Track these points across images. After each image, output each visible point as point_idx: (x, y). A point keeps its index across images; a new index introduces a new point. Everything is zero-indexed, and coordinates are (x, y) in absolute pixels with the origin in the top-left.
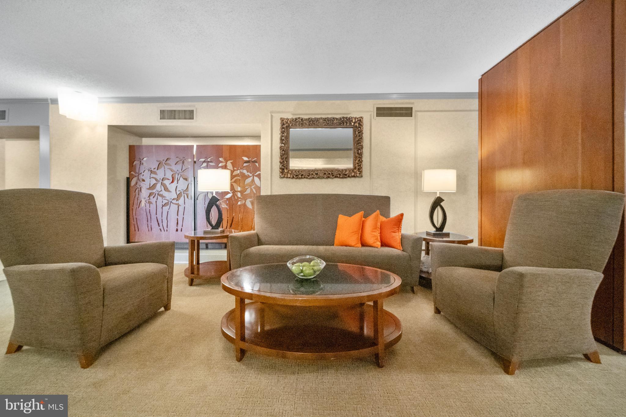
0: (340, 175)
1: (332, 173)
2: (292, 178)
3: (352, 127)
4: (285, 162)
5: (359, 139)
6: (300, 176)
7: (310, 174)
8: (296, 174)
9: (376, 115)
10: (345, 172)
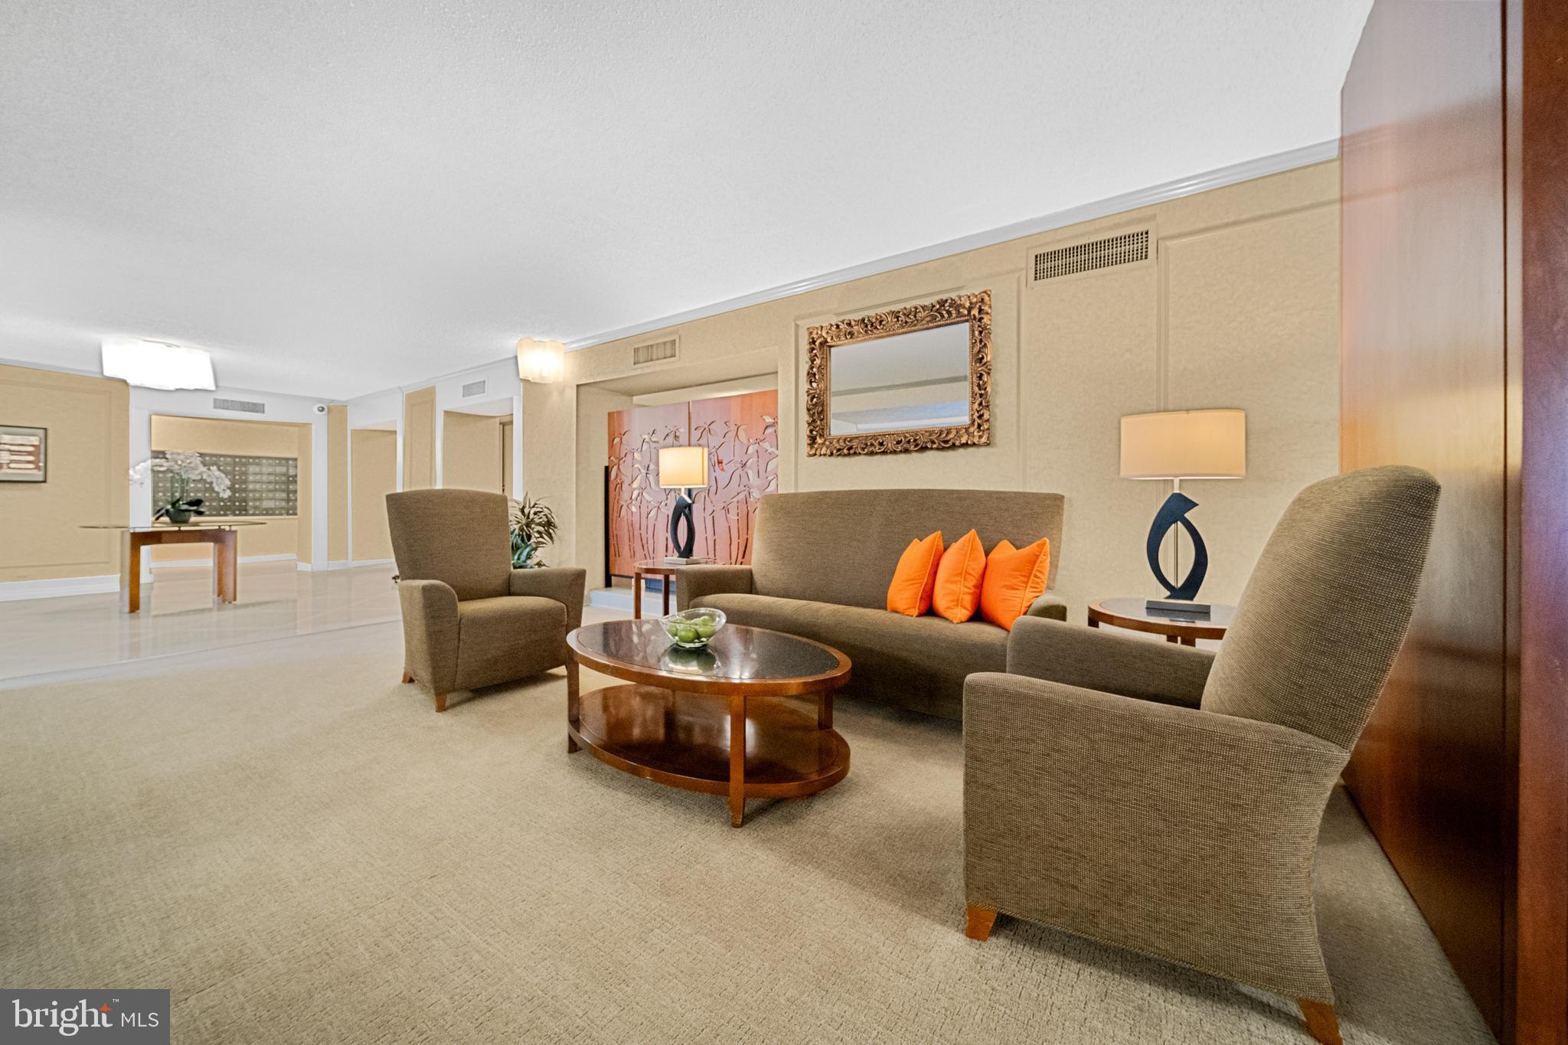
0: (933, 442)
1: (915, 440)
2: (829, 456)
3: (967, 321)
4: (819, 422)
5: (980, 348)
6: (845, 451)
7: (866, 444)
8: (838, 447)
9: (1034, 276)
10: (947, 434)
